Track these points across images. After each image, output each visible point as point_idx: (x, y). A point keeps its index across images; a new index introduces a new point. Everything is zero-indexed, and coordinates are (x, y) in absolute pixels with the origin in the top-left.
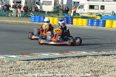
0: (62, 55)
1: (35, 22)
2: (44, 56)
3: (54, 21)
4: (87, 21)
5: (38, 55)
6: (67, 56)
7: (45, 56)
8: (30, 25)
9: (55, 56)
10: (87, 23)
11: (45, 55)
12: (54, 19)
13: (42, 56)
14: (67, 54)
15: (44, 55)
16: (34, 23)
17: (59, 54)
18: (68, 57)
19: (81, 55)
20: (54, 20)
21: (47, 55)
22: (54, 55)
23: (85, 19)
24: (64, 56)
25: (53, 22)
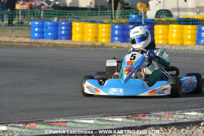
0: (133, 121)
1: (43, 38)
2: (83, 126)
3: (100, 35)
4: (196, 32)
5: (66, 122)
6: (147, 123)
7: (86, 126)
8: (29, 46)
9: (115, 124)
10: (195, 37)
11: (87, 123)
12: (98, 28)
13: (80, 125)
14: (147, 117)
15: (84, 123)
16: (41, 41)
17: (125, 120)
18: (150, 126)
19: (185, 120)
20: (98, 33)
21: (92, 122)
22: (111, 121)
23: (189, 27)
24: (140, 123)
25: (96, 38)
